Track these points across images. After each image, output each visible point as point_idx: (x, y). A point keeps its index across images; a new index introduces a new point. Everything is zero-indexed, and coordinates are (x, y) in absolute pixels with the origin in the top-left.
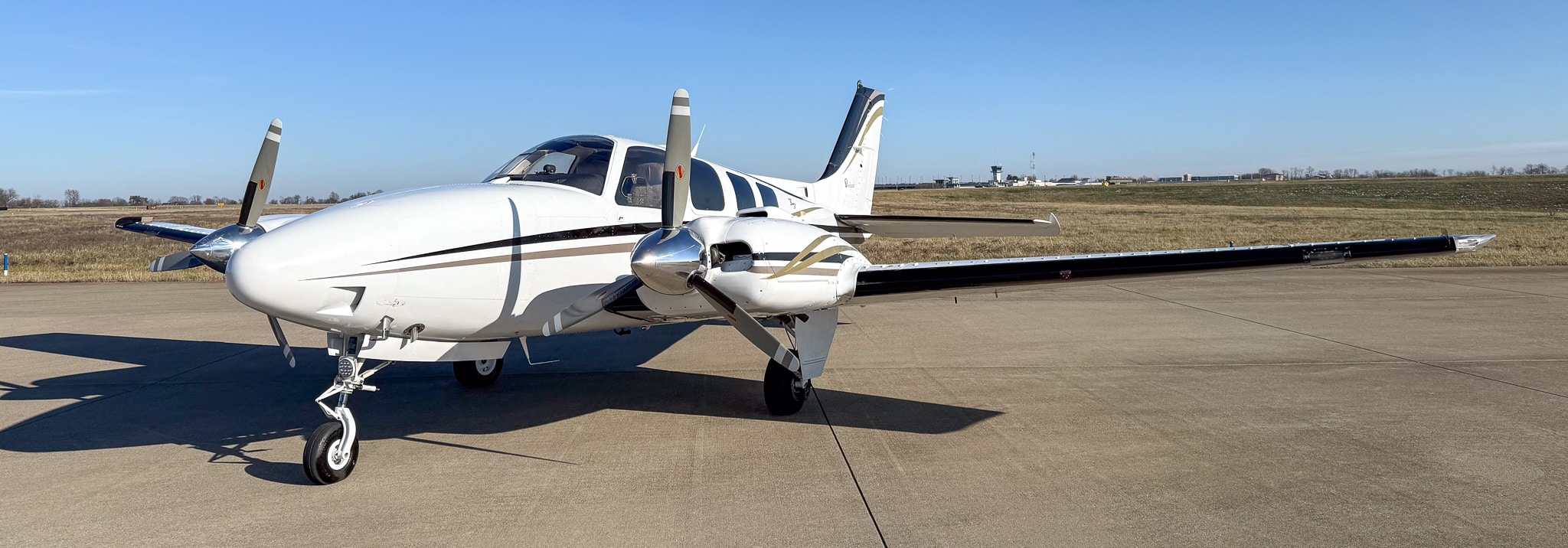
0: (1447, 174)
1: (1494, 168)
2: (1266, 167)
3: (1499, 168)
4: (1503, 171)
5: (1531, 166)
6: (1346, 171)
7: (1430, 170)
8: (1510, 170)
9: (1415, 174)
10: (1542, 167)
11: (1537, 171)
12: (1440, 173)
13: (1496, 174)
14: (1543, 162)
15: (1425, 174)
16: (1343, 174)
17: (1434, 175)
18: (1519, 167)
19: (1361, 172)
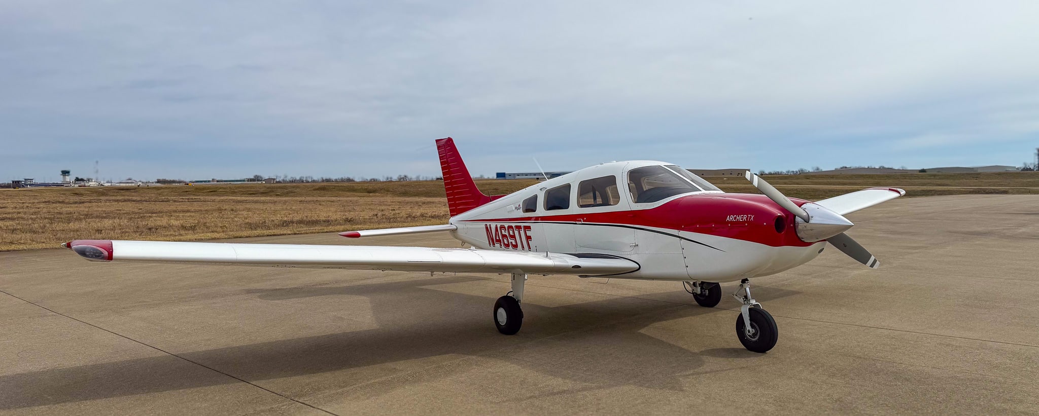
0: (360, 180)
1: (383, 177)
2: (258, 174)
3: (386, 176)
4: (388, 178)
5: (401, 176)
6: (306, 178)
7: (351, 177)
8: (391, 178)
9: (342, 180)
10: (405, 176)
11: (403, 178)
12: (357, 180)
13: (384, 180)
14: (406, 174)
15: (349, 180)
16: (304, 179)
17: (353, 181)
18: (395, 178)
19: (315, 178)
